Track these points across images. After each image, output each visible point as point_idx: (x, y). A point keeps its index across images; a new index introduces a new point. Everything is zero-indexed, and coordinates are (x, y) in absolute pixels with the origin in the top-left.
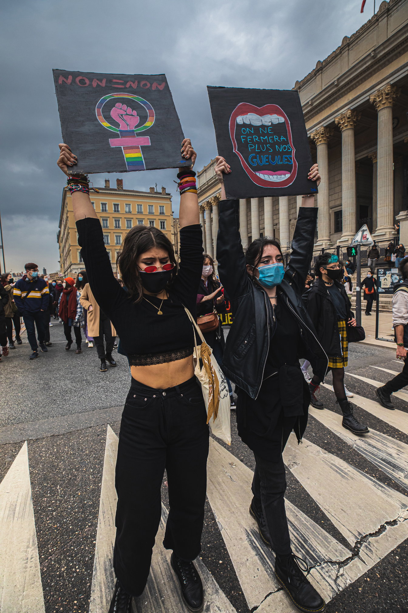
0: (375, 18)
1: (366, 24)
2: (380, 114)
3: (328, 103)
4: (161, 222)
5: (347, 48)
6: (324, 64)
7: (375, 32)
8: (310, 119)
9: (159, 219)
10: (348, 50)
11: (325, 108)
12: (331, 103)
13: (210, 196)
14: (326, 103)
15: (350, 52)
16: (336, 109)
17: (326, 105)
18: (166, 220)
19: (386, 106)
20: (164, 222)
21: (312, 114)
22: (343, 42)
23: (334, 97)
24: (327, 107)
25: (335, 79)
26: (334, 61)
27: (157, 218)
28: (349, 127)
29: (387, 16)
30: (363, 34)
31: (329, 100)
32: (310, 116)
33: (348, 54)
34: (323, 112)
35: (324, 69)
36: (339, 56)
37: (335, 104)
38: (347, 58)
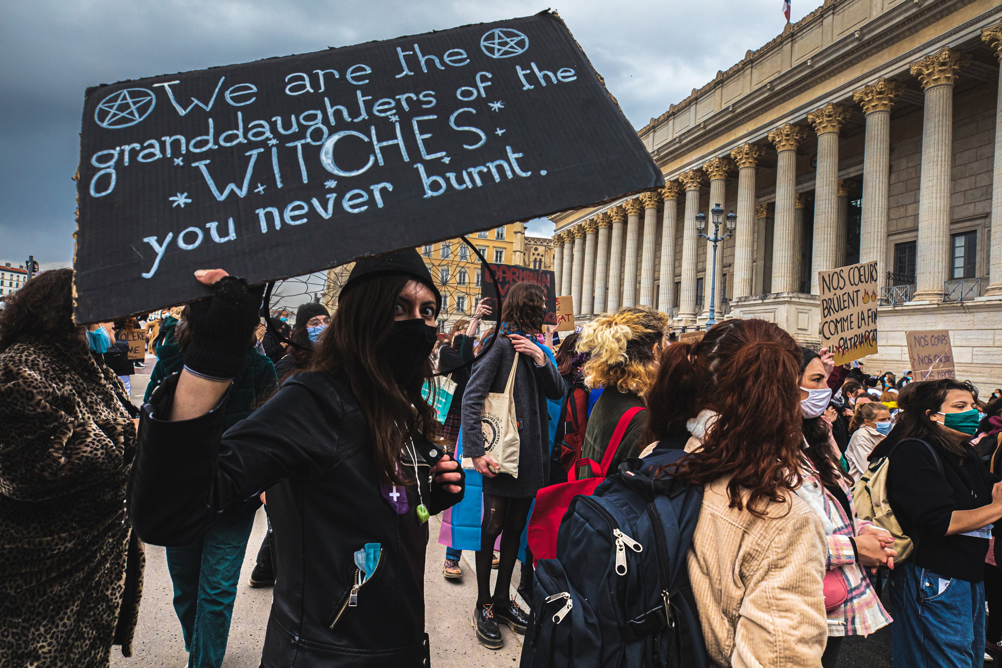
0: (779, 40)
1: (770, 42)
2: (780, 157)
3: (726, 129)
4: (497, 252)
5: (750, 66)
6: (725, 76)
7: (779, 55)
8: (704, 144)
9: (494, 247)
10: (752, 67)
11: (722, 134)
12: (729, 129)
13: (573, 222)
14: (723, 128)
15: (754, 70)
16: (733, 138)
17: (723, 130)
18: (505, 248)
19: (786, 148)
20: (501, 253)
21: (707, 139)
22: (746, 56)
23: (732, 123)
24: (725, 133)
25: (730, 104)
26: (737, 75)
27: (491, 244)
28: (747, 165)
29: (792, 41)
30: (767, 53)
31: (726, 126)
32: (705, 140)
33: (751, 72)
34: (720, 138)
35: (725, 83)
36: (742, 71)
37: (733, 131)
38: (749, 77)
